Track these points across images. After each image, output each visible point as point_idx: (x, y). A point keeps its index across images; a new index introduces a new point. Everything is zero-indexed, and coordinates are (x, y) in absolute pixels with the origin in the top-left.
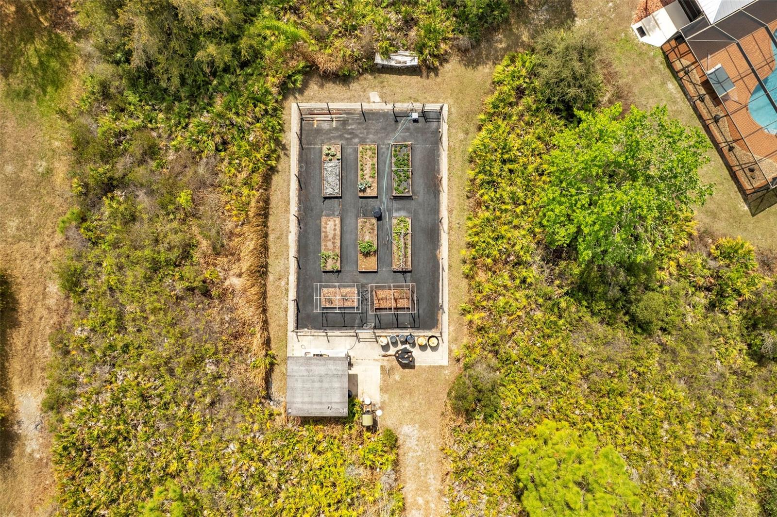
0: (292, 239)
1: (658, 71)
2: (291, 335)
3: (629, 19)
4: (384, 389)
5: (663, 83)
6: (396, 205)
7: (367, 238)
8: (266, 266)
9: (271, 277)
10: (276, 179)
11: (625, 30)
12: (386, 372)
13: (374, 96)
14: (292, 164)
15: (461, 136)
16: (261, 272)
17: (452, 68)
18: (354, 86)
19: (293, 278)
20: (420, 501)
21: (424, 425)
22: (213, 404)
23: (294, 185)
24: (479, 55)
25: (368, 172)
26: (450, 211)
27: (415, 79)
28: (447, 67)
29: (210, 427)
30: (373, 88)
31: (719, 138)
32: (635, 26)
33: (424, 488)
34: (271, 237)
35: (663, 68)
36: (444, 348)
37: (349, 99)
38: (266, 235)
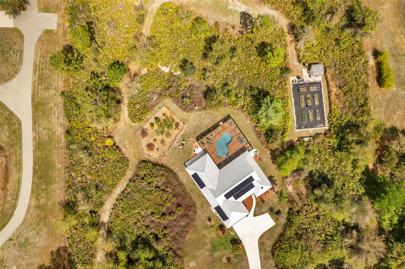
0: (324, 100)
2: (321, 80)
3: (259, 154)
4: (302, 71)
5: (251, 140)
6: (304, 109)
7: (309, 101)
8: (328, 94)
9: (327, 91)
10: (328, 112)
11: (260, 152)
12: (302, 75)
13: (311, 131)
14: (326, 115)
15: (292, 125)
16: (329, 92)
17: (295, 139)
18: (315, 133)
19: (323, 92)
20: (292, 50)
21: (293, 65)
22: (335, 65)
23: (325, 111)
24: (289, 143)
25: (311, 115)
26: (293, 109)
27: (303, 136)
28: (296, 139)
29: (335, 61)
30: (311, 133)
31: (238, 130)
32: (258, 153)
33: (292, 52)
34: (328, 100)
35: (252, 144)
36: (291, 81)
37: (316, 130)
38: (329, 100)
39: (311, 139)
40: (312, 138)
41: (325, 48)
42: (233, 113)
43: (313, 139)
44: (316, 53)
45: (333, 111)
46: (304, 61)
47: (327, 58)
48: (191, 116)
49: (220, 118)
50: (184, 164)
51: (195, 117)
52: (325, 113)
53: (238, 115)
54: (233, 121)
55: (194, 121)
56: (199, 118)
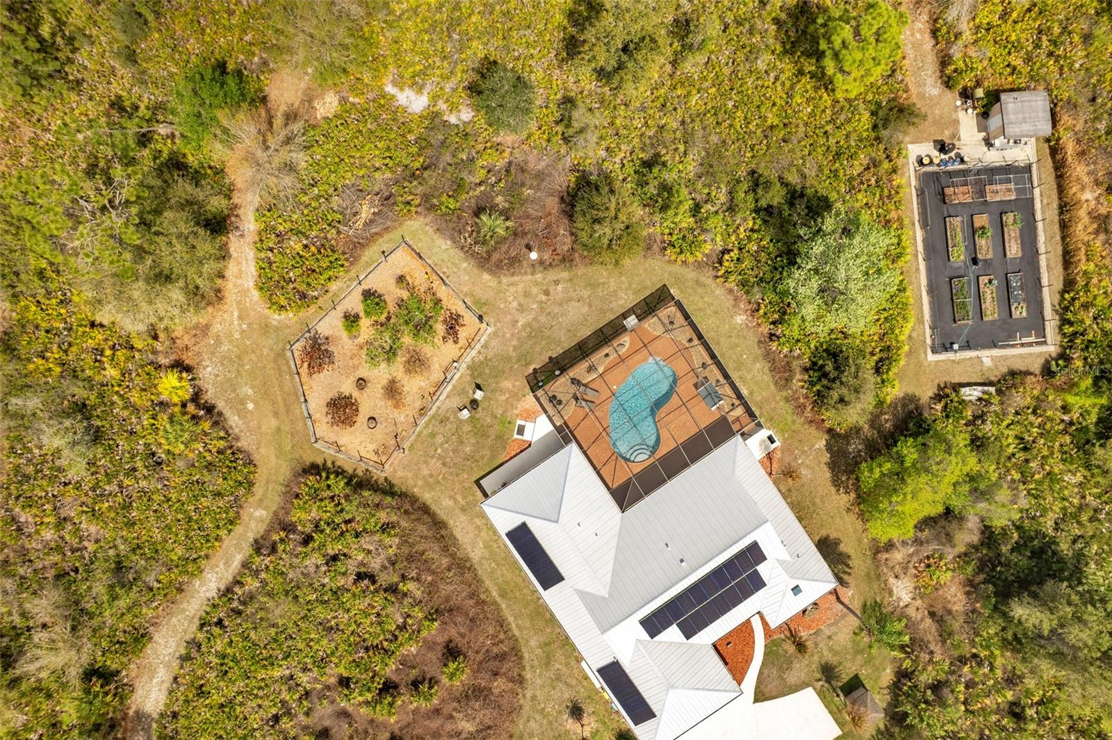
0: (1041, 238)
1: (756, 404)
2: (1033, 159)
3: (783, 449)
4: (956, 122)
5: (751, 393)
6: (962, 272)
7: (983, 242)
8: (1061, 213)
9: (1055, 205)
10: (1059, 285)
11: (785, 440)
12: (955, 135)
13: (987, 362)
14: (1049, 298)
15: (914, 335)
16: (1065, 208)
17: (925, 393)
18: (1004, 370)
19: (1038, 205)
20: (918, 36)
21: (922, 96)
22: (1093, 100)
23: (1045, 281)
24: (904, 406)
25: (988, 297)
26: (918, 270)
27: (956, 380)
28: (930, 394)
29: (1093, 80)
30: (989, 369)
31: (701, 349)
32: (777, 444)
33: (917, 46)
34: (1058, 238)
35: (754, 408)
36: (912, 159)
37: (1006, 358)
38: (1063, 238)
39: (990, 394)
40: (992, 390)
41: (1057, 30)
42: (679, 280)
43: (999, 392)
44: (1017, 46)
45: (1081, 282)
46: (967, 80)
47: (1061, 68)
48: (512, 289)
49: (627, 300)
50: (477, 482)
51: (527, 294)
52: (1046, 291)
53: (700, 290)
54: (679, 314)
55: (521, 309)
56: (544, 298)
